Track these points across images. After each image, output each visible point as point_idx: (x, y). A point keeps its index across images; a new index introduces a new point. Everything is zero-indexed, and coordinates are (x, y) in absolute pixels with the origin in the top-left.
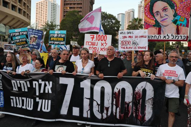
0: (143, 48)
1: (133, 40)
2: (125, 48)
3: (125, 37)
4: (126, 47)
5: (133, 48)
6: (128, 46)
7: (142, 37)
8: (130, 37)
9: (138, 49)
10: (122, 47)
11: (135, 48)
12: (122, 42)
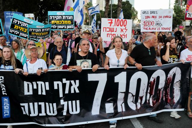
0: (167, 29)
1: (157, 21)
2: (148, 29)
3: (148, 17)
4: (148, 27)
5: (157, 29)
6: (151, 27)
7: (167, 17)
8: (153, 17)
9: (162, 30)
10: (144, 28)
11: (158, 29)
12: (145, 22)
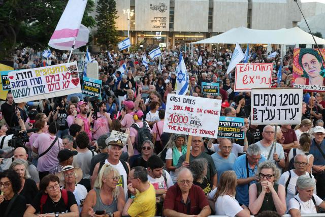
0: (209, 133)
1: (193, 116)
2: (176, 128)
3: (179, 108)
4: (177, 126)
5: (191, 131)
6: (183, 126)
7: (210, 112)
8: (188, 109)
9: (201, 133)
10: (169, 126)
11: (194, 131)
12: (172, 115)
